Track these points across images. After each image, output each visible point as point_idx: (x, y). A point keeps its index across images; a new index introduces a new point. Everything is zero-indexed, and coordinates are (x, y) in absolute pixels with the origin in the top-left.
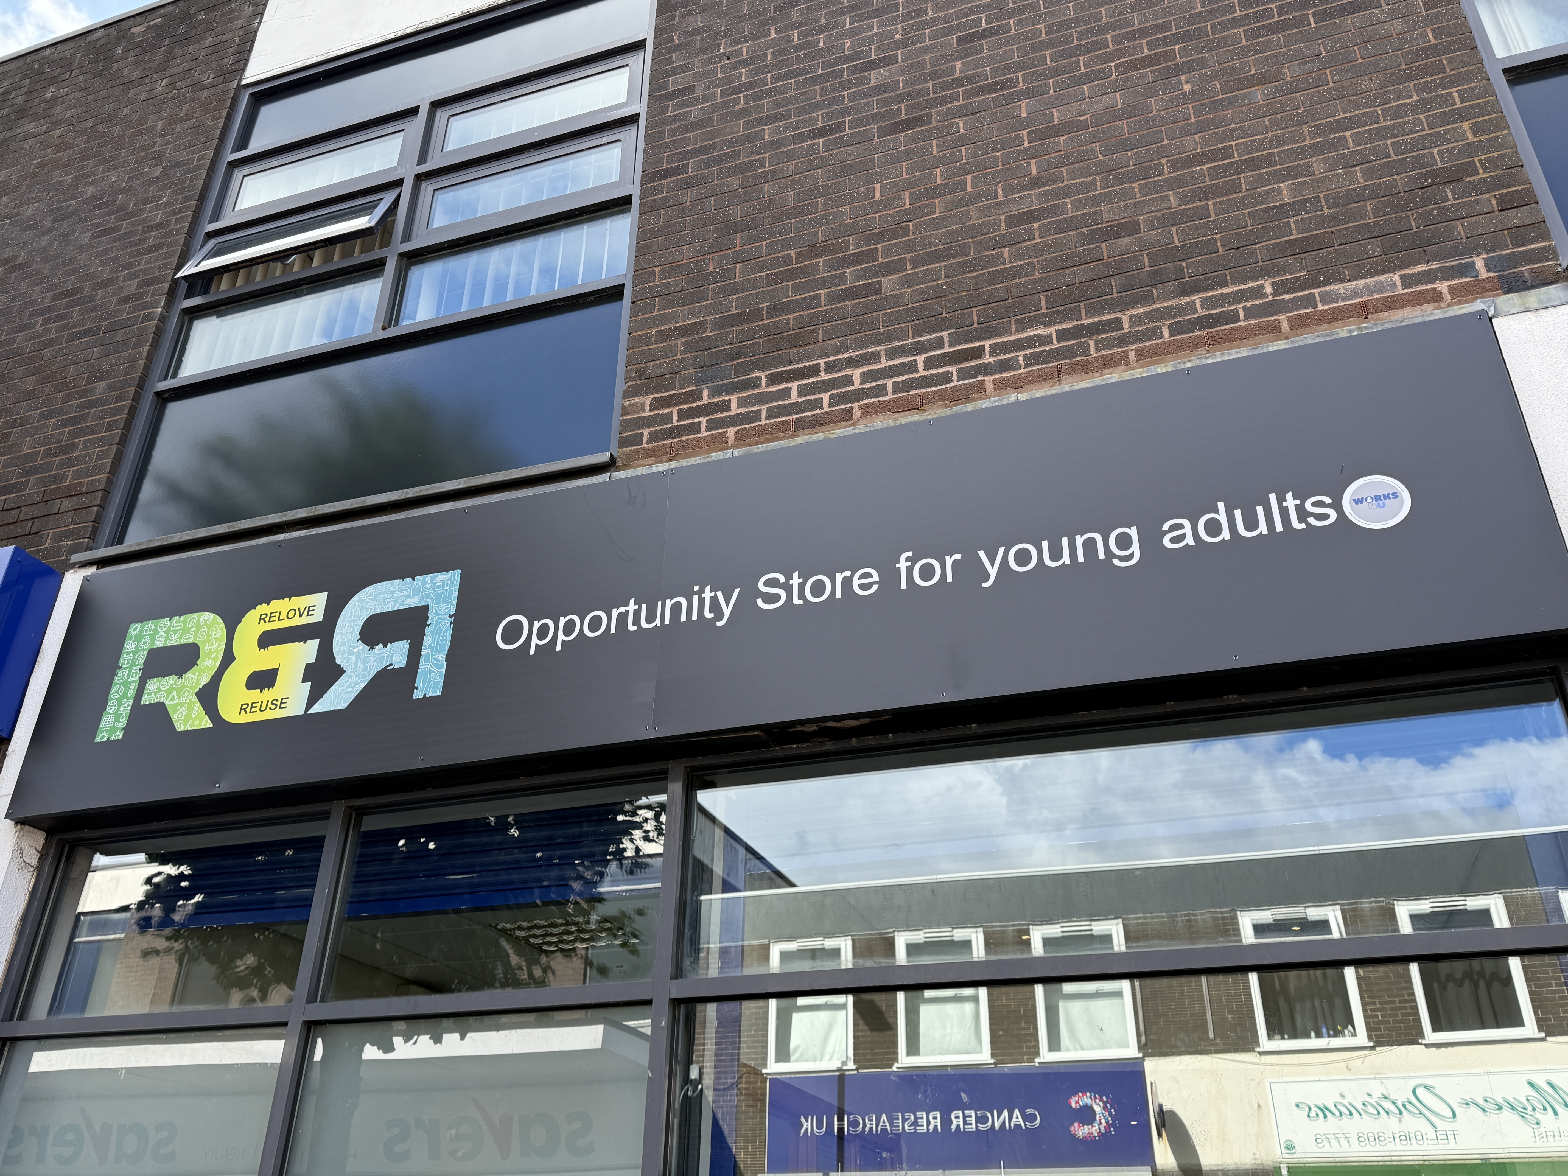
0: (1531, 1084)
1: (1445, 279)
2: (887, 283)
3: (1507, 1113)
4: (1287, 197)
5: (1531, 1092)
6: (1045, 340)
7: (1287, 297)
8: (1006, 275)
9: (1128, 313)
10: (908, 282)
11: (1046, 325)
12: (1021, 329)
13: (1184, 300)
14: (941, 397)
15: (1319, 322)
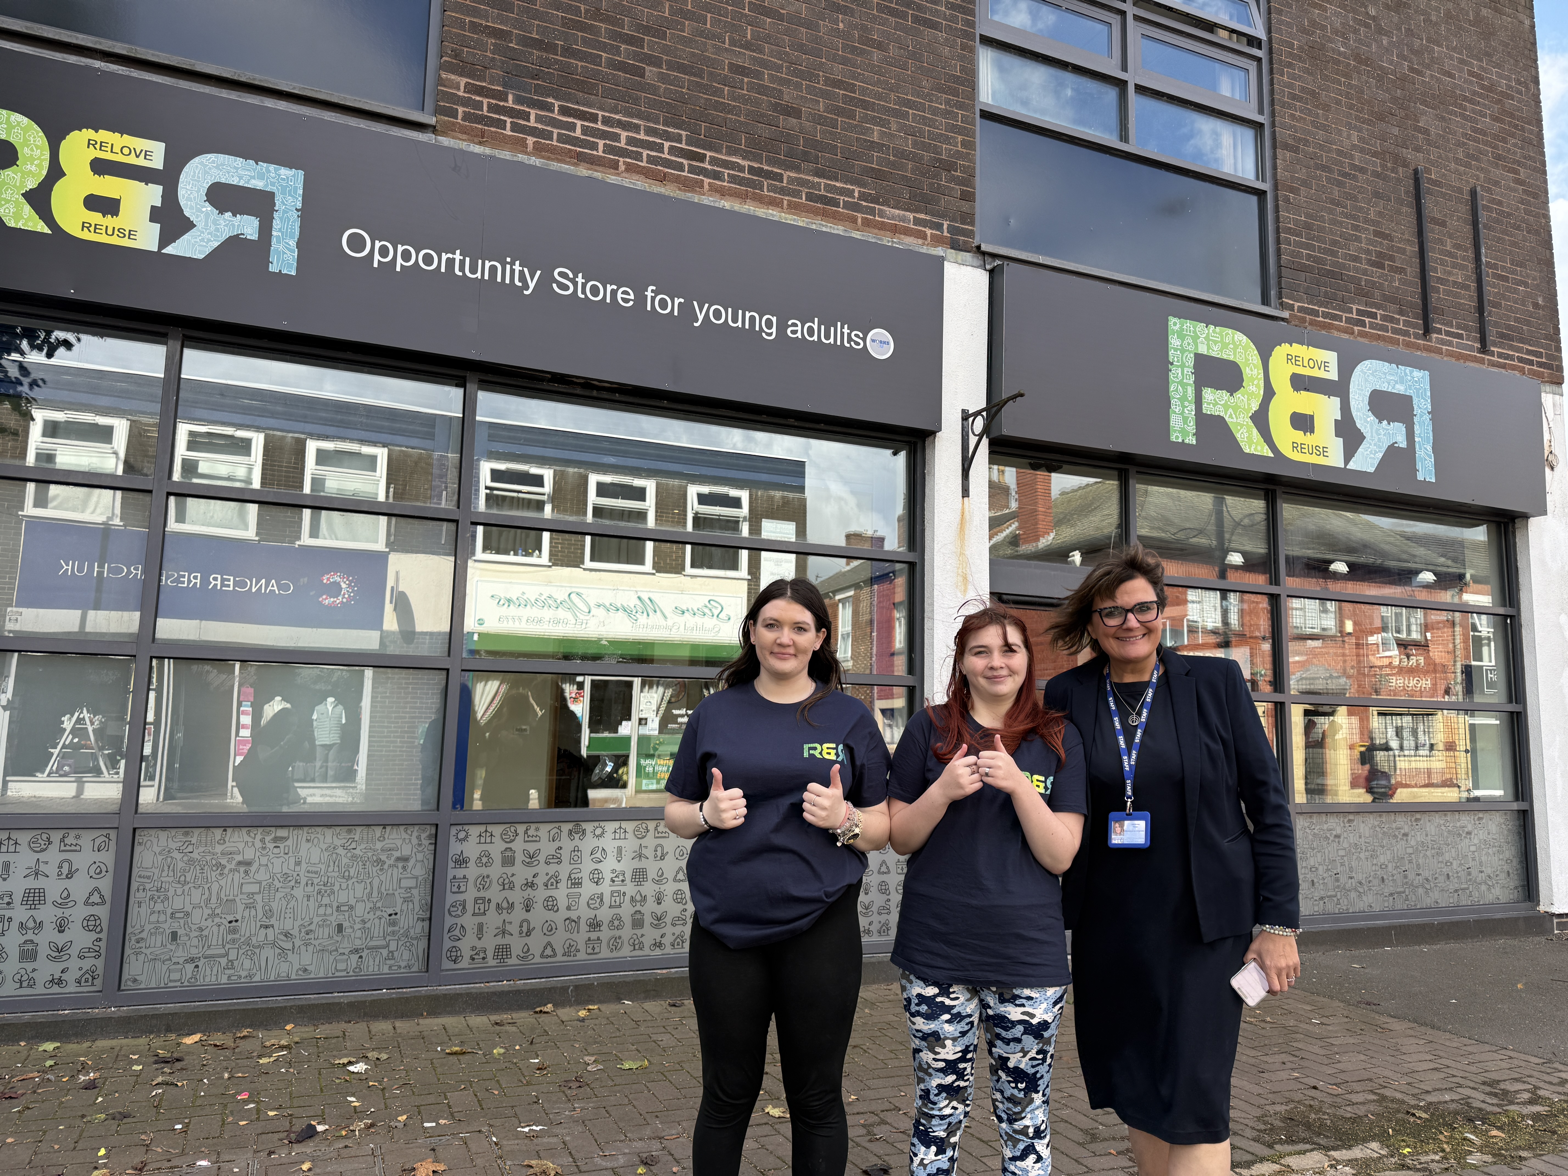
0: (639, 598)
1: (930, 228)
2: (650, 71)
3: (621, 613)
4: (876, 138)
5: (638, 602)
6: (741, 169)
7: (864, 204)
8: (724, 108)
9: (788, 173)
10: (663, 78)
11: (744, 158)
12: (729, 154)
13: (816, 180)
14: (677, 180)
15: (875, 227)
